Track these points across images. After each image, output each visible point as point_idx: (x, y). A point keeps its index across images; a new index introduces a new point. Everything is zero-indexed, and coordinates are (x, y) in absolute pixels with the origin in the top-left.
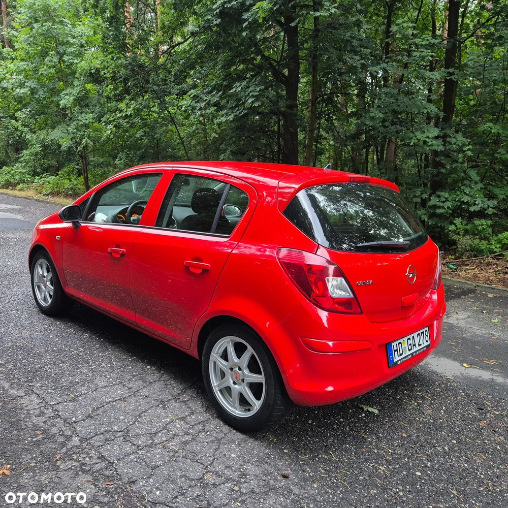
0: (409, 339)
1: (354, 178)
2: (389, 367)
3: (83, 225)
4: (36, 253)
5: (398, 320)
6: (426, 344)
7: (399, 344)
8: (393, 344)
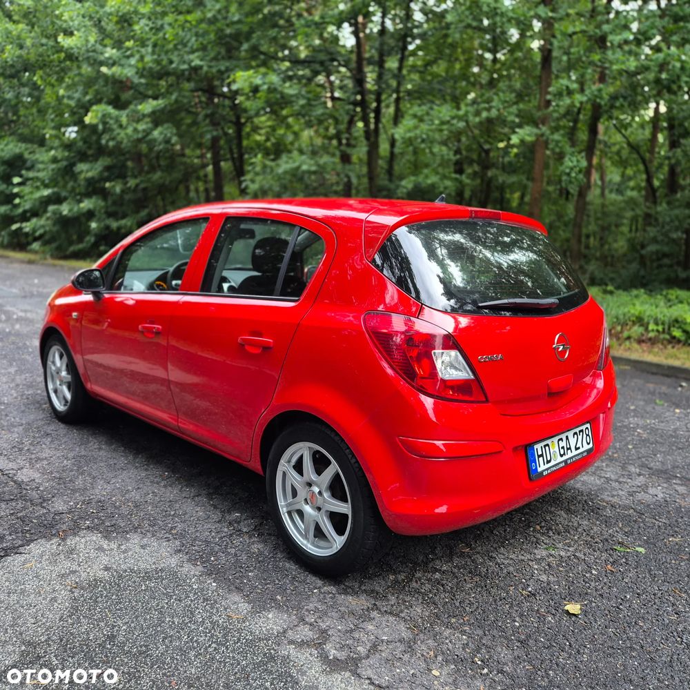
0: (561, 439)
1: (476, 212)
2: (530, 479)
3: (107, 296)
4: (50, 337)
5: (543, 412)
6: (586, 447)
7: (545, 446)
8: (535, 447)
